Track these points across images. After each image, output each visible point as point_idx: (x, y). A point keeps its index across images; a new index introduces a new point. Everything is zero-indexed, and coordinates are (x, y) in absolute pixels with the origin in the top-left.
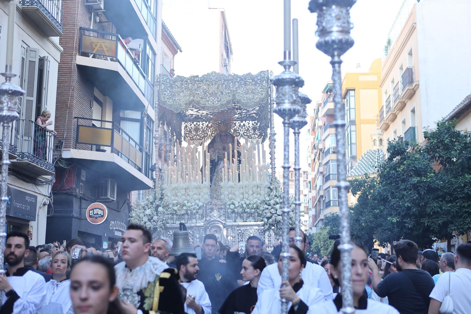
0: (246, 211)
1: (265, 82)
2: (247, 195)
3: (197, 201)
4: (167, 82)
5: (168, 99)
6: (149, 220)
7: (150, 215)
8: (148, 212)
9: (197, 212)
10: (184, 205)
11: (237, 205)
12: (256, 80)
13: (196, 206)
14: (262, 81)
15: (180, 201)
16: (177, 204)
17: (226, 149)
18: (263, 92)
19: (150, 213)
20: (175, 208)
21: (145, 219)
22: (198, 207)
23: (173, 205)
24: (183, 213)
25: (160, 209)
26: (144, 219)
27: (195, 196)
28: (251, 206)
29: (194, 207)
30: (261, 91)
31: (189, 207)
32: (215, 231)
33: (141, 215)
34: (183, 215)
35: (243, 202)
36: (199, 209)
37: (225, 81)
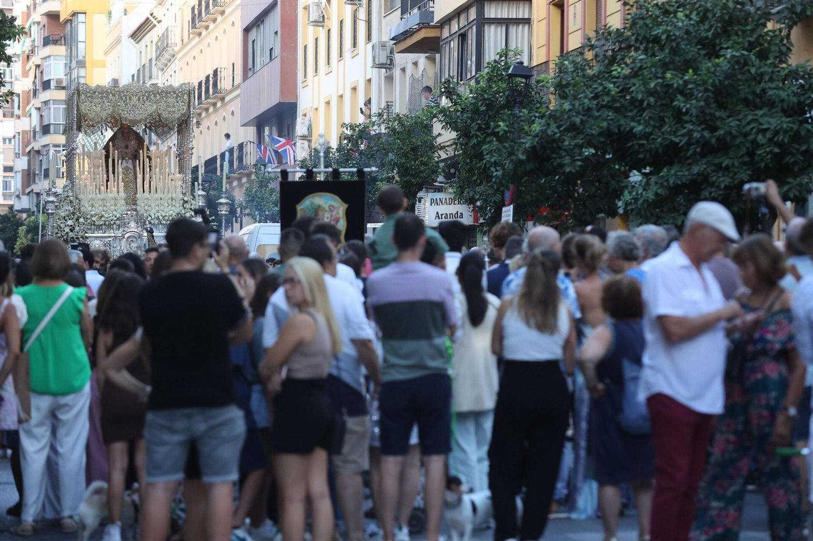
0: (162, 222)
1: (186, 95)
2: (162, 207)
3: (114, 212)
4: (87, 92)
5: (88, 110)
6: (71, 230)
7: (71, 226)
8: (70, 222)
9: (115, 223)
10: (102, 216)
11: (153, 217)
12: (177, 92)
13: (114, 217)
14: (183, 95)
15: (98, 212)
16: (96, 215)
17: (129, 147)
18: (184, 107)
19: (72, 224)
20: (94, 219)
21: (67, 230)
22: (116, 219)
23: (92, 216)
24: (101, 223)
25: (81, 220)
26: (65, 229)
27: (113, 208)
28: (166, 218)
29: (112, 218)
30: (183, 105)
31: (107, 218)
32: (131, 241)
33: (62, 225)
34: (101, 225)
35: (159, 214)
36: (116, 220)
37: (146, 92)
